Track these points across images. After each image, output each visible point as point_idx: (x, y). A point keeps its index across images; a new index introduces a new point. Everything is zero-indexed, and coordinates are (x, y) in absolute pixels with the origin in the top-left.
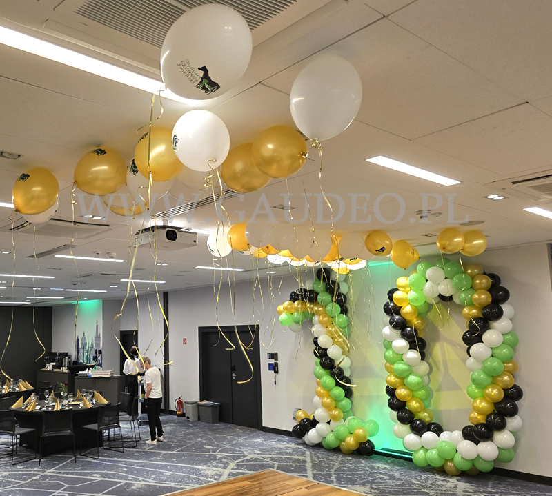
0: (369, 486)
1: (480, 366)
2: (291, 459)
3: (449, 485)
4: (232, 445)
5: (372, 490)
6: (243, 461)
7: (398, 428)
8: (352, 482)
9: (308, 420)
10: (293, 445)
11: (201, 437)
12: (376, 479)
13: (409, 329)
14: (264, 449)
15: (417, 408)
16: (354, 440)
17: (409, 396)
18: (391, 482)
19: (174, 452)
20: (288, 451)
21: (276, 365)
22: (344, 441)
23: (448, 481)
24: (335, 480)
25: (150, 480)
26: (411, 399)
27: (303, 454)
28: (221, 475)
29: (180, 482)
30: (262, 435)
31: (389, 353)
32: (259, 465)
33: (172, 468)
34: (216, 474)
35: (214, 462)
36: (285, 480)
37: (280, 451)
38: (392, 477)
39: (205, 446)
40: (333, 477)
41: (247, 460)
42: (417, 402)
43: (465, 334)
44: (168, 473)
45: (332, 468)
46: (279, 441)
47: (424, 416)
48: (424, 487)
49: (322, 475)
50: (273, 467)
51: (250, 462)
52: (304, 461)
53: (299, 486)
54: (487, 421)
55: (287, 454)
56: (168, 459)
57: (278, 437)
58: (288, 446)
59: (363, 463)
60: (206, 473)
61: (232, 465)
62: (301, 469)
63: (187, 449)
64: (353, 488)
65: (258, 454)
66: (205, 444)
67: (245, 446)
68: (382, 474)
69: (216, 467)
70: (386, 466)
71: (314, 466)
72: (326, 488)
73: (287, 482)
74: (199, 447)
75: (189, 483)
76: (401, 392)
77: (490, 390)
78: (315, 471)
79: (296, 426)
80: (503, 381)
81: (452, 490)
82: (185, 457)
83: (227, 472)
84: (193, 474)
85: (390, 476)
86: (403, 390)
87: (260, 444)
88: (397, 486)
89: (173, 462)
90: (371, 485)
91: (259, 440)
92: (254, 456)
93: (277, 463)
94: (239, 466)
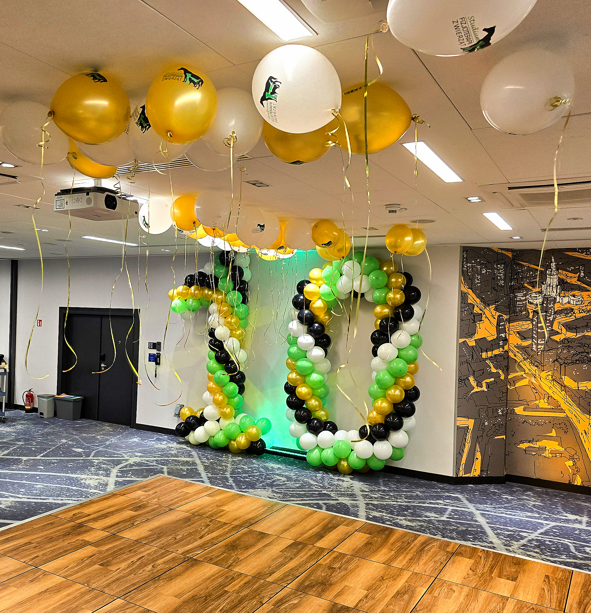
0: (270, 490)
1: (385, 367)
2: (179, 462)
3: (345, 484)
4: (107, 447)
5: (275, 494)
6: (126, 466)
7: (295, 427)
8: (252, 486)
9: (194, 417)
10: (175, 445)
11: (65, 438)
12: (274, 481)
13: (317, 325)
14: (145, 451)
15: (316, 406)
16: (246, 439)
17: (309, 394)
18: (289, 484)
19: (38, 458)
20: (172, 452)
21: (159, 356)
22: (234, 440)
23: (343, 481)
24: (234, 485)
25: (20, 496)
26: (311, 398)
27: (190, 456)
28: (107, 485)
29: (59, 496)
30: (137, 434)
31: (294, 349)
32: (146, 470)
33: (43, 479)
34: (100, 484)
35: (93, 469)
36: (182, 488)
37: (164, 453)
38: (289, 479)
39: (74, 449)
40: (231, 481)
41: (131, 466)
42: (316, 400)
43: (373, 334)
44: (39, 486)
45: (226, 471)
46: (158, 439)
47: (321, 414)
48: (324, 487)
49: (219, 479)
50: (163, 473)
51: (134, 468)
52: (194, 464)
53: (200, 493)
54: (386, 421)
55: (172, 455)
56: (34, 466)
57: (156, 436)
58: (170, 445)
59: (256, 463)
60: (87, 482)
61: (115, 471)
62: (193, 473)
63: (54, 453)
64: (255, 493)
65: (140, 457)
66: (73, 446)
67: (122, 448)
68: (278, 475)
69: (98, 475)
70: (279, 466)
71: (206, 468)
72: (229, 494)
73: (185, 490)
74: (67, 451)
75: (72, 496)
76: (302, 390)
77: (393, 391)
78: (210, 475)
79: (180, 424)
80: (405, 382)
81: (350, 490)
82: (53, 463)
83: (111, 480)
84: (71, 485)
85: (286, 477)
86: (304, 388)
87: (138, 445)
88: (298, 488)
89: (41, 471)
90: (272, 488)
91: (135, 440)
92: (138, 460)
93: (165, 467)
94: (123, 472)
